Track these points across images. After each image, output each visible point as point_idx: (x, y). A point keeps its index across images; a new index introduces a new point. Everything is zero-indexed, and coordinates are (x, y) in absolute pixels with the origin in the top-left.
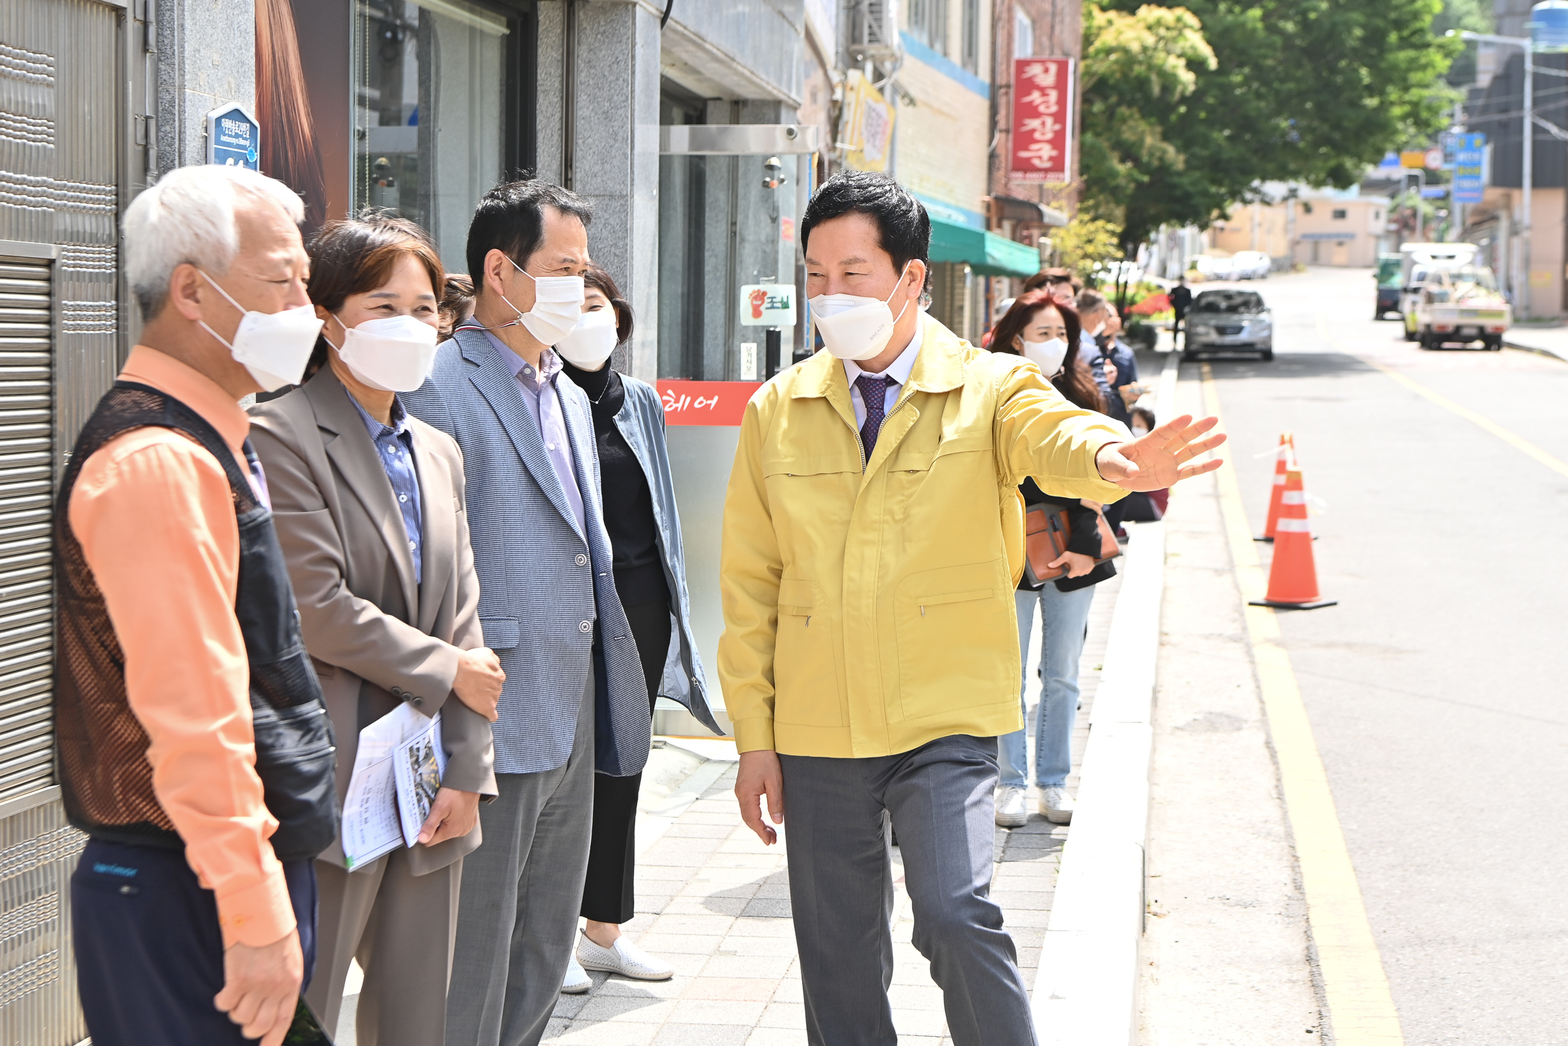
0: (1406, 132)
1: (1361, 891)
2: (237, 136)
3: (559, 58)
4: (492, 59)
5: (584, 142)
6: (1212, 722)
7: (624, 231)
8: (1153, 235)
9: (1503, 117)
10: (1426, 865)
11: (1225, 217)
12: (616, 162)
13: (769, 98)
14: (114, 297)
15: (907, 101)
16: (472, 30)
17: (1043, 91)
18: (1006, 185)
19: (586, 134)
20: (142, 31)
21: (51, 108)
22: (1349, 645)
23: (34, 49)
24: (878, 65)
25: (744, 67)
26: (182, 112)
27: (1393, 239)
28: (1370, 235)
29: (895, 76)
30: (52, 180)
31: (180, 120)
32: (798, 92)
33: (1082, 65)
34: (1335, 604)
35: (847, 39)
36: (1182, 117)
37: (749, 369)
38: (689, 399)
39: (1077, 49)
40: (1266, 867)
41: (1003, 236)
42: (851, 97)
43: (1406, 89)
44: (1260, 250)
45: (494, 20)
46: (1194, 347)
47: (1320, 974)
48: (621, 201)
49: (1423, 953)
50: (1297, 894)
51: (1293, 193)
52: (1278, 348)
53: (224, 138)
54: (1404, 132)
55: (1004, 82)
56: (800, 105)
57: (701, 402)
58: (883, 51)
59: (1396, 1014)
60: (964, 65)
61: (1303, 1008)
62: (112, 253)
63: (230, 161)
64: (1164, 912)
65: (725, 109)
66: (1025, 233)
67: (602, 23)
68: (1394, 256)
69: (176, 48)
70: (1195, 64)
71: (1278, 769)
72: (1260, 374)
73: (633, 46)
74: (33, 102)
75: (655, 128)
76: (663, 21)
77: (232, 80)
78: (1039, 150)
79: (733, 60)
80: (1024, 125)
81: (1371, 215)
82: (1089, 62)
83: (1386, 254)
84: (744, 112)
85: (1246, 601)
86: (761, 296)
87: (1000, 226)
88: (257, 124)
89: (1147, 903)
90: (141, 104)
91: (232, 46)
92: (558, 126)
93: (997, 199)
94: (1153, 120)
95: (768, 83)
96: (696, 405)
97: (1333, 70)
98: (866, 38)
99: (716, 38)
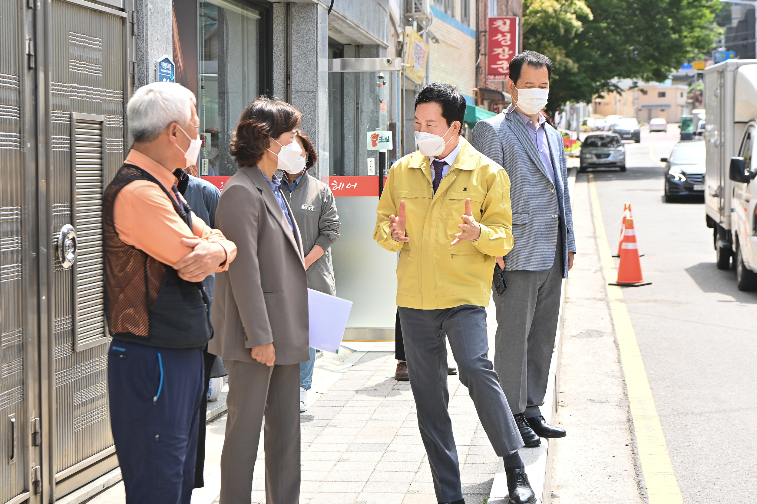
0: (693, 52)
1: (653, 396)
2: (167, 69)
3: (283, 29)
4: (252, 30)
5: (295, 67)
6: (589, 334)
7: (314, 107)
8: (562, 107)
9: (745, 42)
10: (683, 386)
11: (601, 97)
12: (310, 76)
13: (374, 44)
14: (122, 137)
15: (434, 41)
16: (243, 16)
17: (503, 34)
18: (485, 82)
19: (296, 64)
20: (131, 27)
21: (101, 60)
22: (656, 301)
23: (95, 36)
24: (419, 22)
25: (363, 30)
26: (147, 60)
27: (691, 107)
28: (678, 105)
29: (428, 28)
30: (101, 89)
31: (146, 63)
32: (387, 41)
33: (523, 19)
34: (650, 284)
35: (404, 11)
36: (576, 45)
37: (371, 170)
38: (344, 184)
39: (520, 12)
40: (612, 388)
41: (484, 108)
42: (407, 40)
43: (692, 29)
44: (620, 114)
45: (253, 12)
46: (584, 165)
47: (633, 426)
48: (313, 94)
49: (678, 417)
50: (625, 398)
51: (635, 85)
52: (629, 164)
53: (162, 70)
54: (692, 52)
55: (483, 30)
56: (388, 46)
57: (349, 186)
58: (422, 16)
59: (664, 438)
60: (462, 22)
61: (625, 437)
62: (121, 119)
63: (165, 80)
64: (565, 405)
65: (352, 50)
66: (495, 107)
67: (303, 13)
68: (689, 116)
69: (144, 33)
70: (581, 17)
71: (619, 351)
72: (619, 178)
73: (317, 23)
74: (95, 58)
75: (326, 61)
76: (329, 11)
77: (164, 46)
78: (502, 64)
79: (359, 27)
80: (495, 51)
81: (679, 95)
82: (526, 17)
83: (686, 115)
84: (362, 50)
85: (607, 283)
86: (375, 137)
87: (482, 103)
88: (174, 64)
89: (557, 402)
90: (131, 57)
91: (164, 31)
92: (283, 60)
93: (480, 89)
94: (561, 47)
95: (374, 37)
96: (347, 187)
97: (654, 19)
98: (414, 10)
99: (351, 16)
